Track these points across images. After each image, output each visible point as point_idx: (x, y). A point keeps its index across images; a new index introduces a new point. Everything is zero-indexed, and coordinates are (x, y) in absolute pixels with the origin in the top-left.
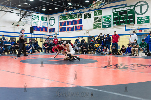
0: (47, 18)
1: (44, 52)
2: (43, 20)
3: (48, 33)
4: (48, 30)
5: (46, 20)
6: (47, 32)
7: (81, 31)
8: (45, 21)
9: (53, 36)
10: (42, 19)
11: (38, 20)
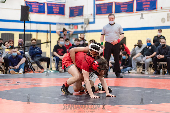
1: (54, 69)
3: (66, 19)
7: (154, 11)
9: (79, 26)
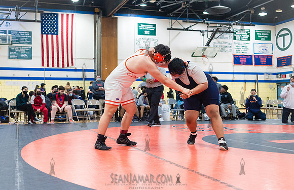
0: (270, 34)
2: (260, 39)
4: (275, 62)
5: (269, 39)
6: (270, 67)
8: (266, 39)
9: (288, 75)
10: (259, 36)
11: (249, 39)
